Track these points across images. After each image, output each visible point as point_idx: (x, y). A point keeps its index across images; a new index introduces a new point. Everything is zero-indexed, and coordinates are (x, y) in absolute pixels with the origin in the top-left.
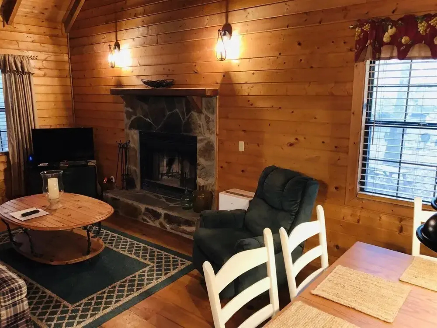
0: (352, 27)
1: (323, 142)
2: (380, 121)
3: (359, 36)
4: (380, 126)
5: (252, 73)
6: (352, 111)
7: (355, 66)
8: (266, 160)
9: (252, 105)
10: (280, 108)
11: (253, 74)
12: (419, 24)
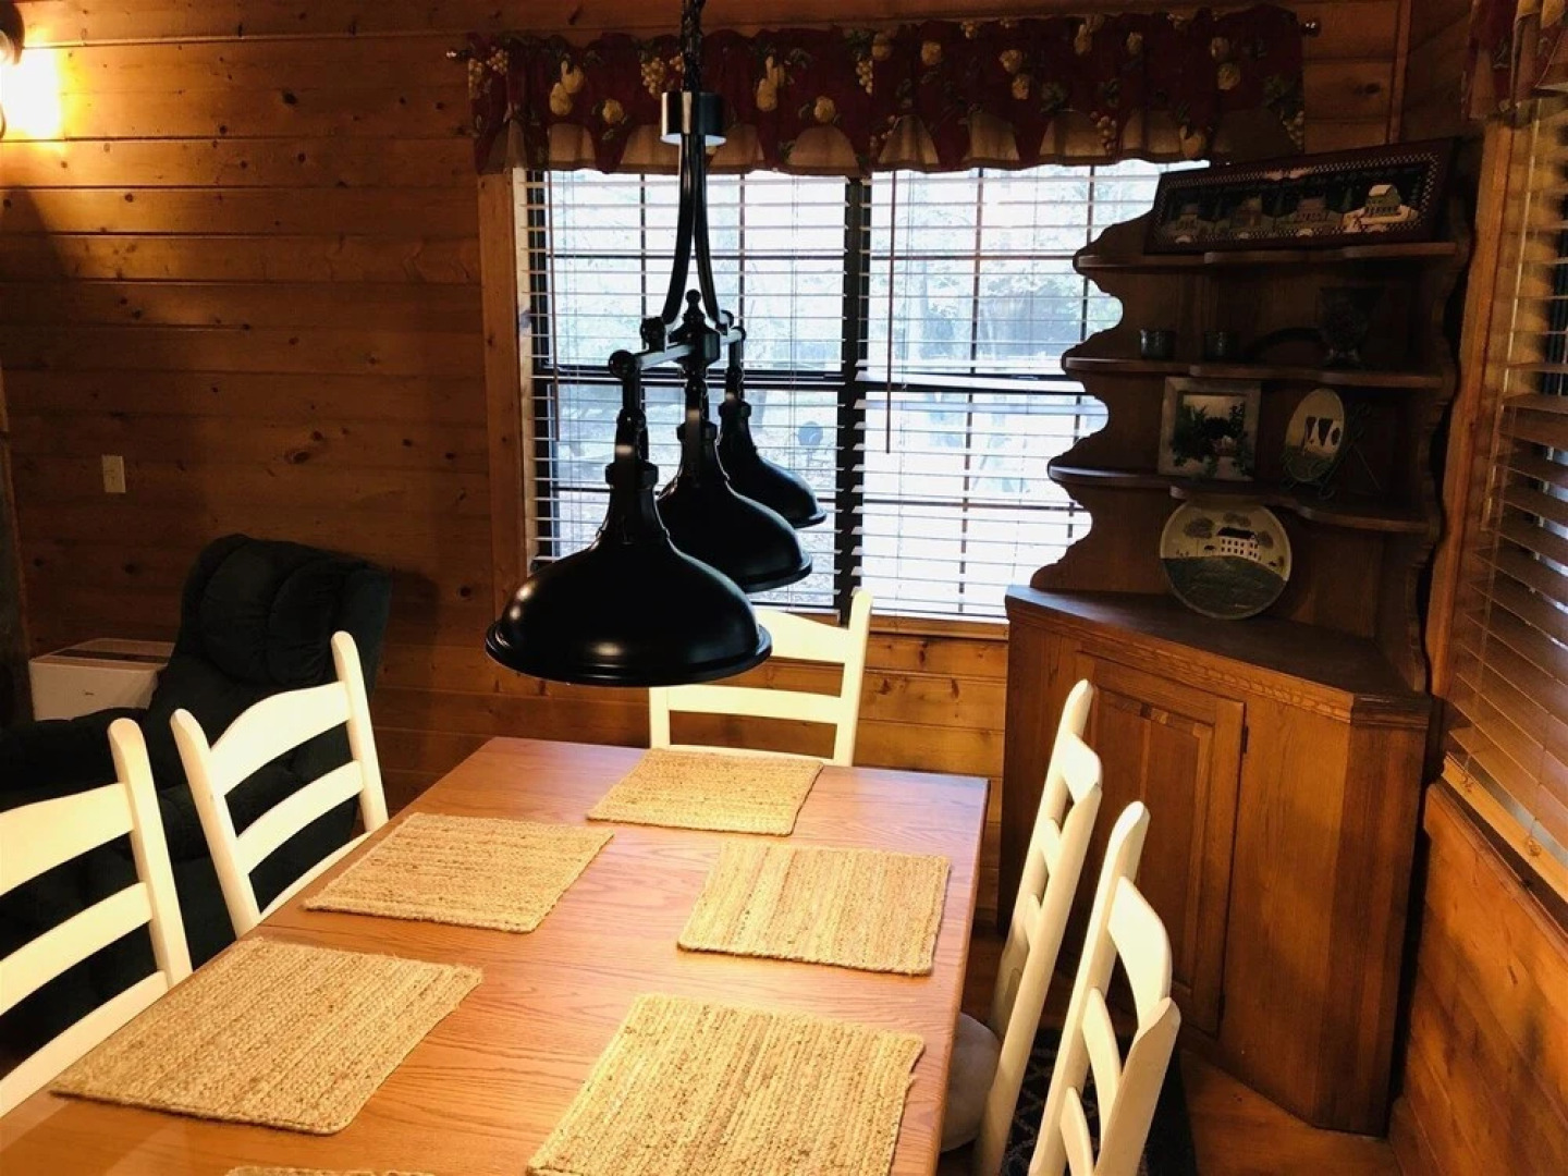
0: (454, 54)
1: (407, 443)
2: (574, 367)
3: (480, 86)
4: (574, 382)
5: (122, 195)
6: (486, 335)
7: (479, 186)
8: (216, 521)
9: (137, 315)
10: (247, 327)
11: (129, 198)
12: (643, 65)
